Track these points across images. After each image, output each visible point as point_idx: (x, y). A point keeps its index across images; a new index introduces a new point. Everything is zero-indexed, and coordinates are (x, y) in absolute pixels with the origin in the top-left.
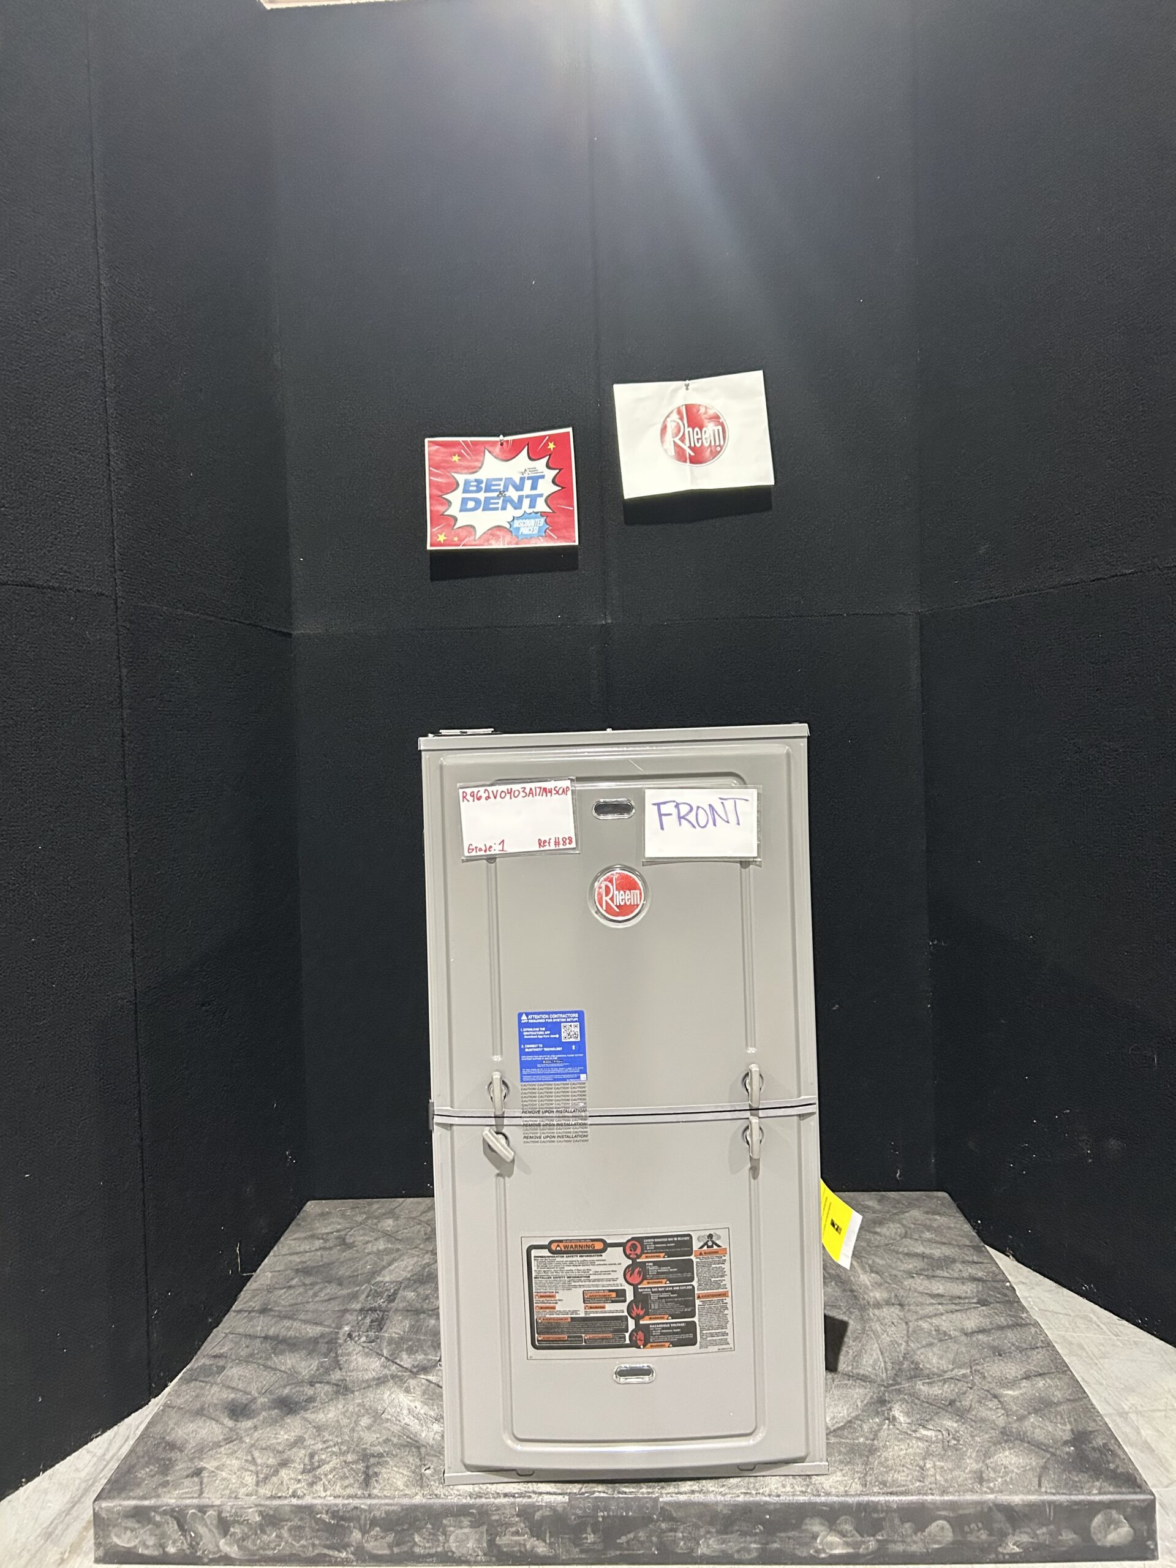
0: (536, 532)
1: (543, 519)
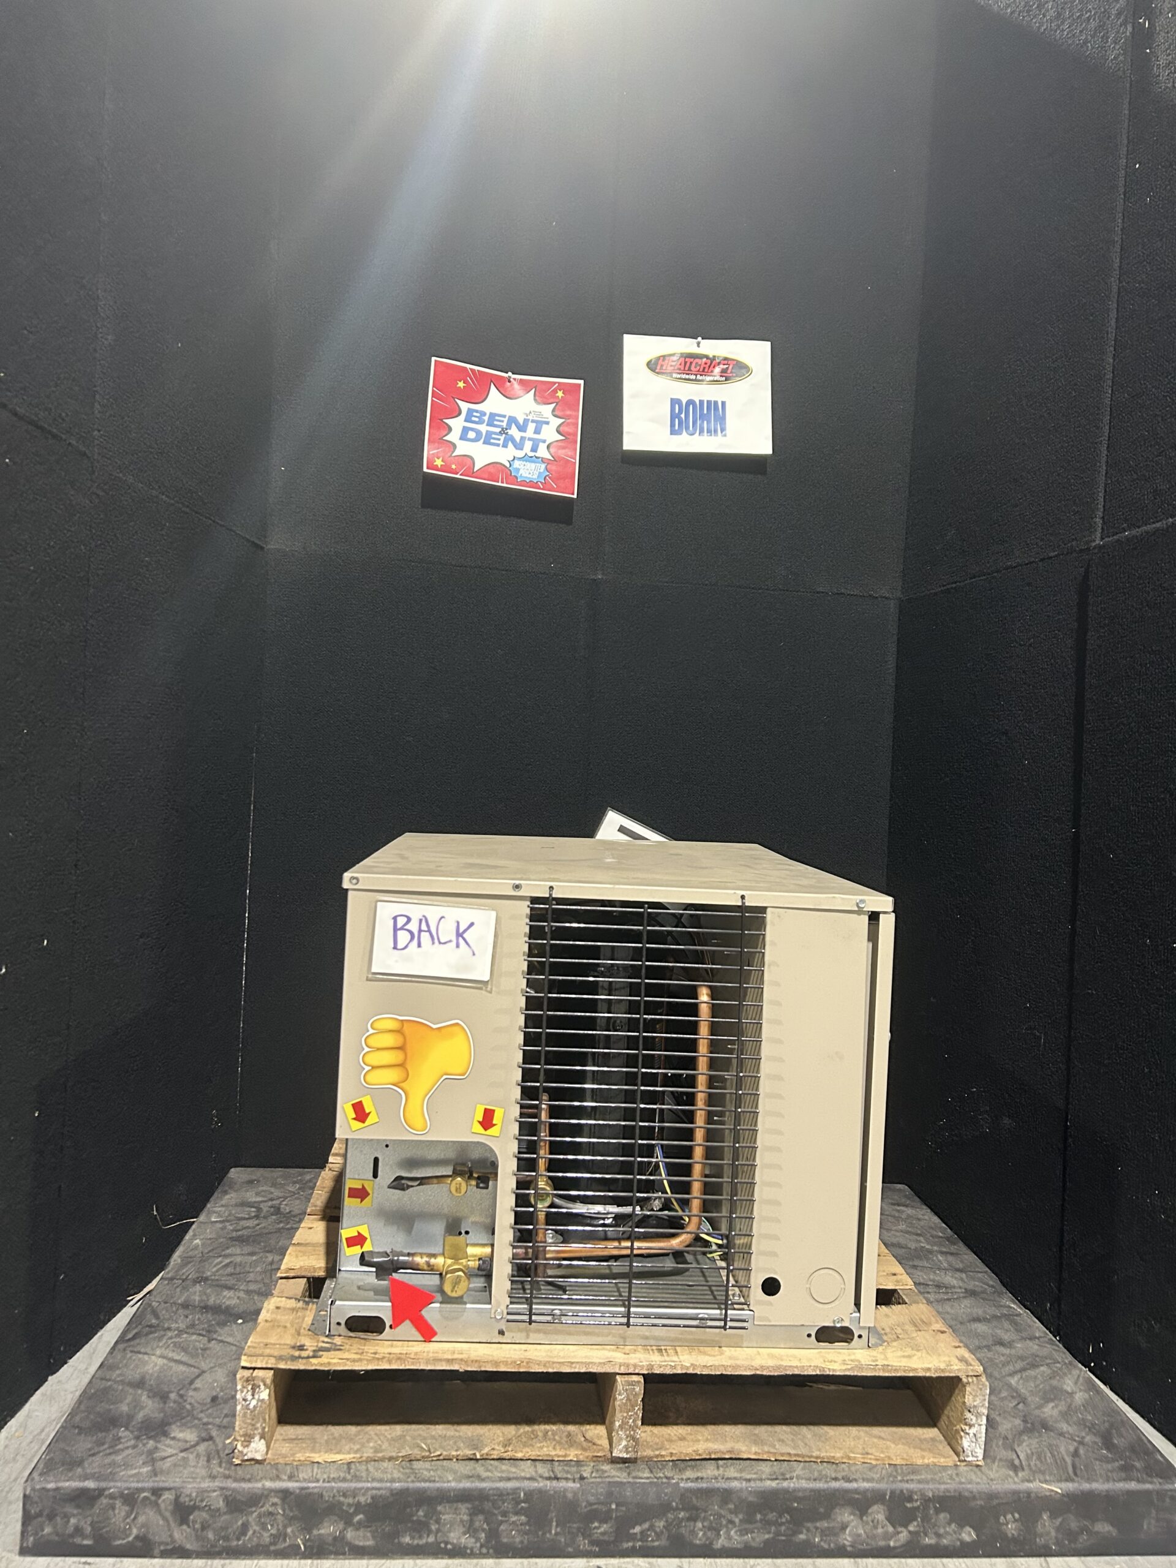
0: (535, 477)
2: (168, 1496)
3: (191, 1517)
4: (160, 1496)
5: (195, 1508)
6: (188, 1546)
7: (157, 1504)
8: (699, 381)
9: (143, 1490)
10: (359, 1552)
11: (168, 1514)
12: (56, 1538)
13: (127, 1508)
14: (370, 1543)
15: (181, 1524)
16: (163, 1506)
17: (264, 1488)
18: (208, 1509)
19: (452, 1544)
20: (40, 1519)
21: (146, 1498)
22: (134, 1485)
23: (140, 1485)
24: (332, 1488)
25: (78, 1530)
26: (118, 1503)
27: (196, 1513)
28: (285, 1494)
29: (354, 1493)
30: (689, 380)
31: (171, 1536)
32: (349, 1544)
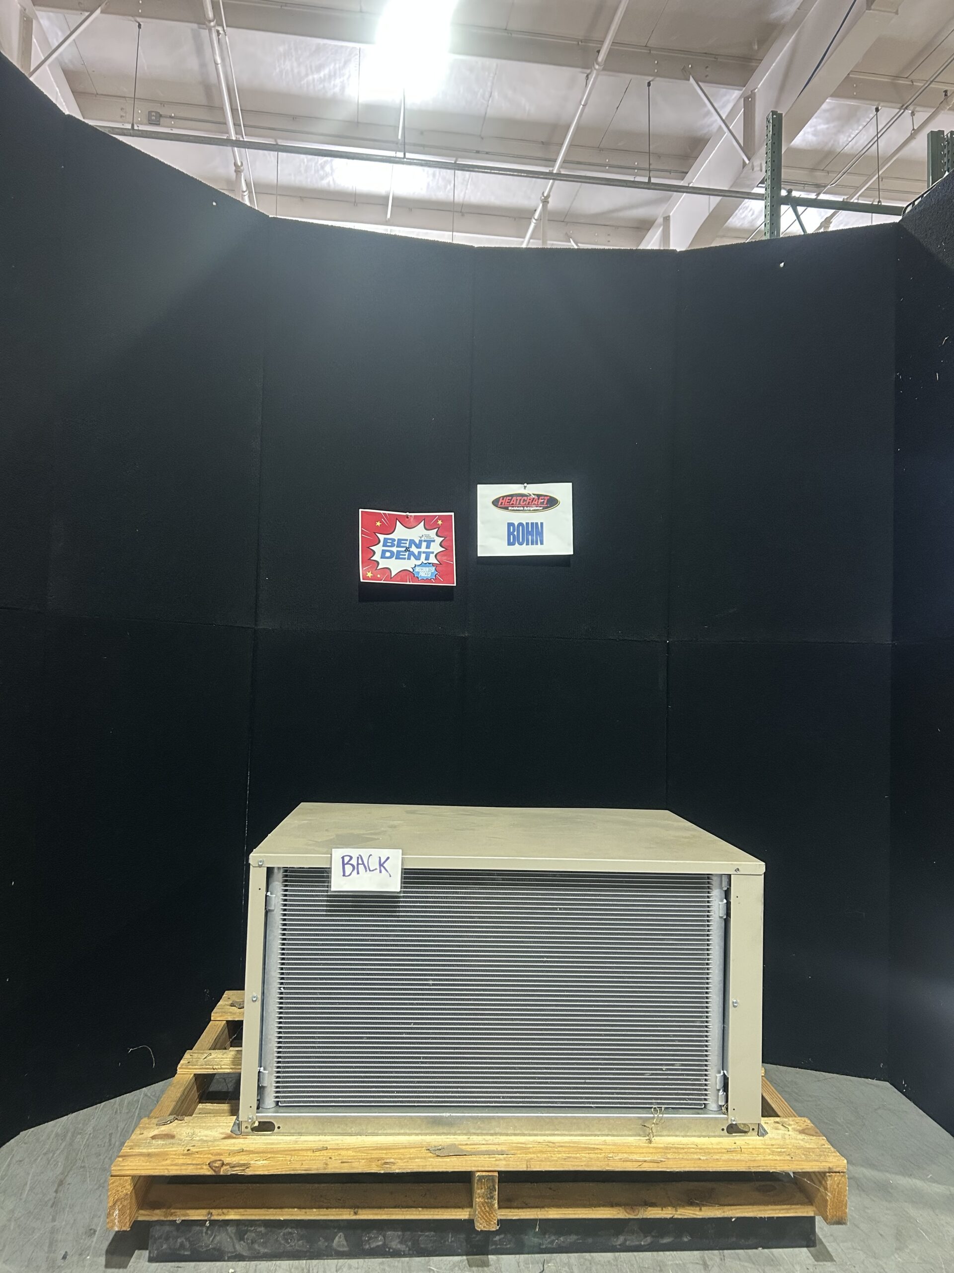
0: (429, 576)
1: (434, 568)
2: (232, 1224)
3: (246, 1237)
4: (228, 1225)
5: (247, 1231)
6: (245, 1254)
7: (226, 1230)
8: (526, 510)
10: (340, 1255)
11: (233, 1236)
12: (169, 1251)
13: (209, 1233)
14: (346, 1249)
15: (240, 1241)
16: (229, 1231)
18: (255, 1231)
19: (392, 1248)
20: (160, 1240)
21: (220, 1226)
25: (182, 1246)
26: (204, 1230)
27: (249, 1234)
28: (298, 1222)
30: (519, 510)
31: (234, 1248)
32: (335, 1251)
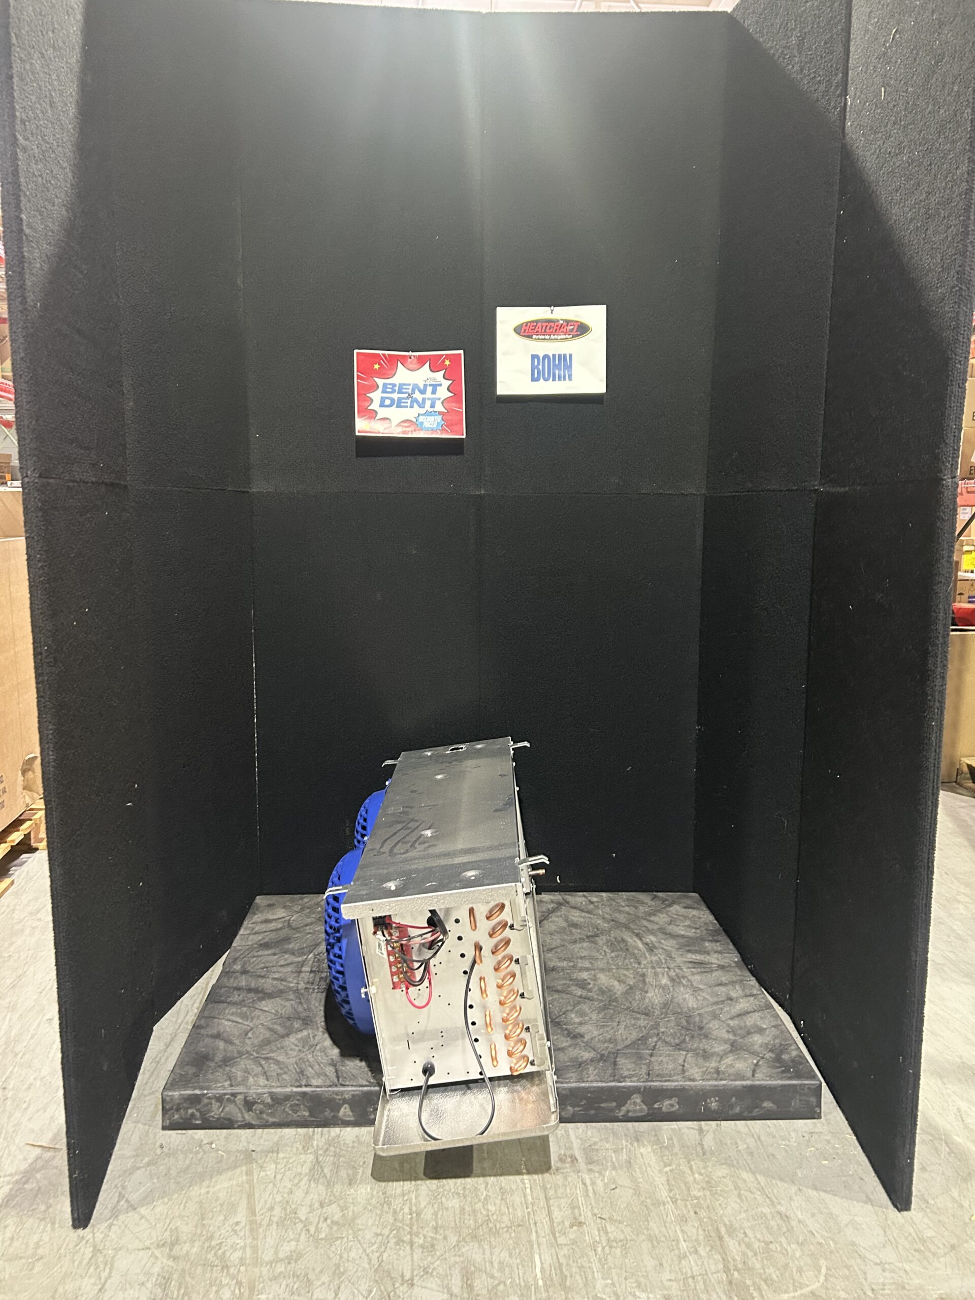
0: (434, 426)
1: (440, 417)
2: (239, 1097)
3: (254, 1107)
4: (236, 1097)
5: (254, 1103)
6: (253, 1123)
7: (234, 1101)
8: (552, 339)
9: (225, 1094)
10: (346, 1124)
11: (241, 1107)
12: (181, 1121)
13: (218, 1104)
14: (352, 1119)
15: (249, 1111)
16: (238, 1102)
17: (292, 1092)
18: (262, 1102)
20: (171, 1111)
21: (228, 1098)
22: (222, 1092)
23: (225, 1092)
24: (329, 1091)
25: (193, 1115)
26: (213, 1101)
27: (256, 1105)
28: (304, 1094)
29: (342, 1093)
31: (243, 1117)
32: (341, 1120)
